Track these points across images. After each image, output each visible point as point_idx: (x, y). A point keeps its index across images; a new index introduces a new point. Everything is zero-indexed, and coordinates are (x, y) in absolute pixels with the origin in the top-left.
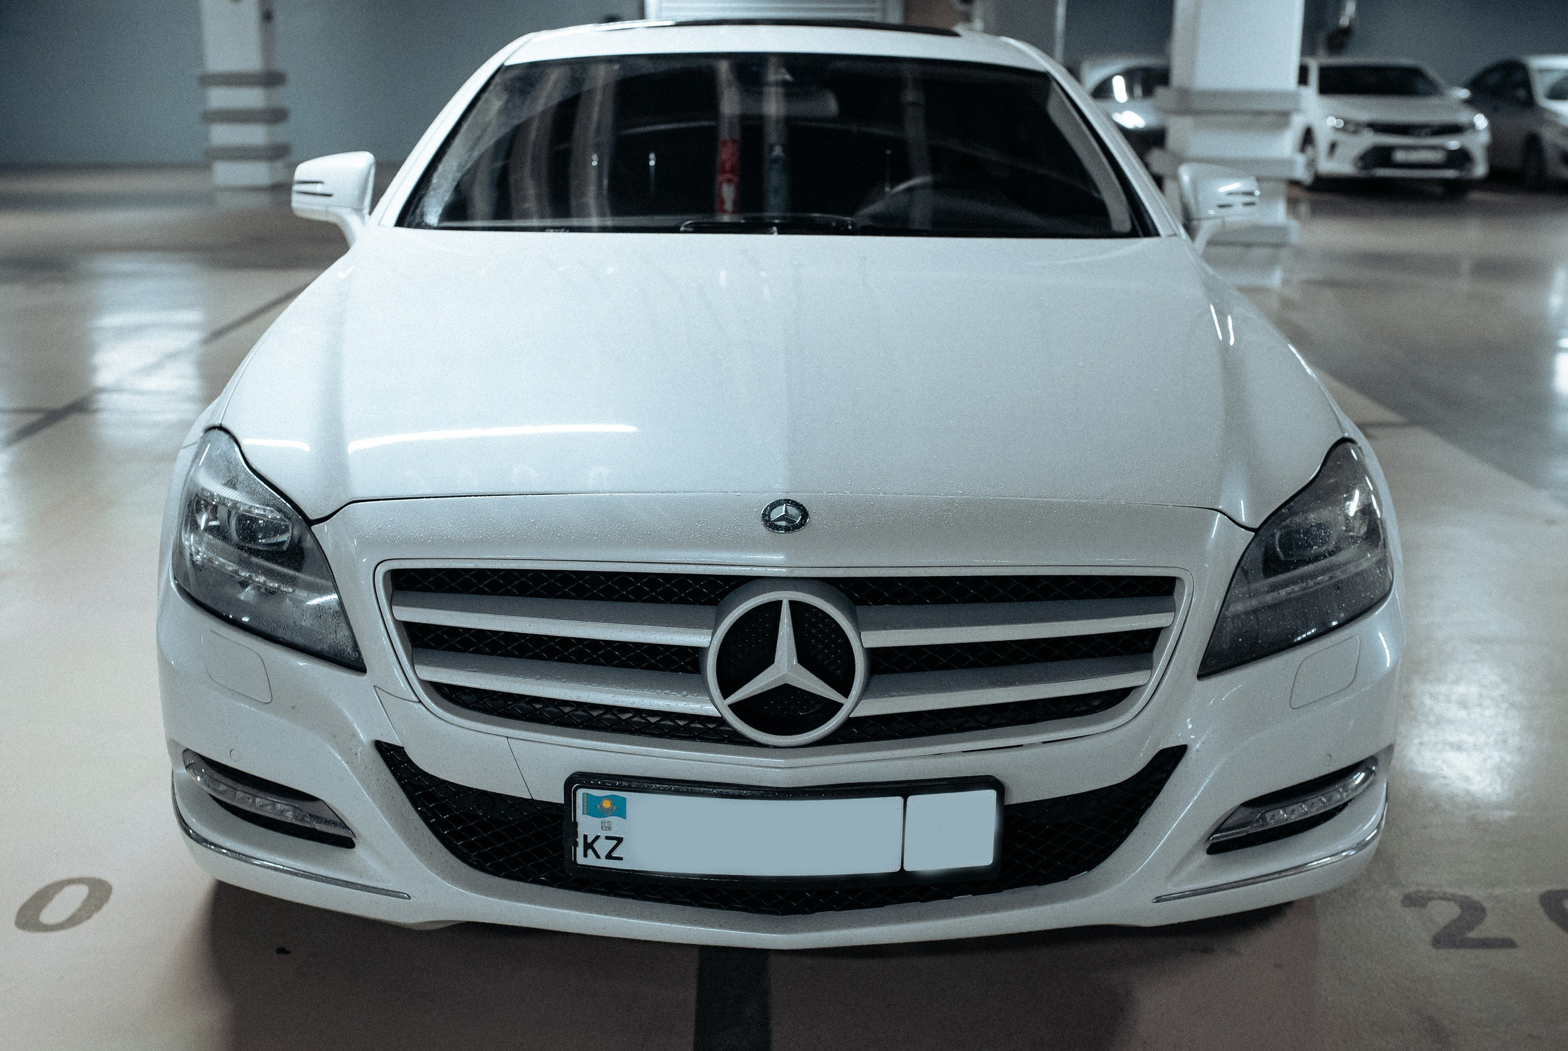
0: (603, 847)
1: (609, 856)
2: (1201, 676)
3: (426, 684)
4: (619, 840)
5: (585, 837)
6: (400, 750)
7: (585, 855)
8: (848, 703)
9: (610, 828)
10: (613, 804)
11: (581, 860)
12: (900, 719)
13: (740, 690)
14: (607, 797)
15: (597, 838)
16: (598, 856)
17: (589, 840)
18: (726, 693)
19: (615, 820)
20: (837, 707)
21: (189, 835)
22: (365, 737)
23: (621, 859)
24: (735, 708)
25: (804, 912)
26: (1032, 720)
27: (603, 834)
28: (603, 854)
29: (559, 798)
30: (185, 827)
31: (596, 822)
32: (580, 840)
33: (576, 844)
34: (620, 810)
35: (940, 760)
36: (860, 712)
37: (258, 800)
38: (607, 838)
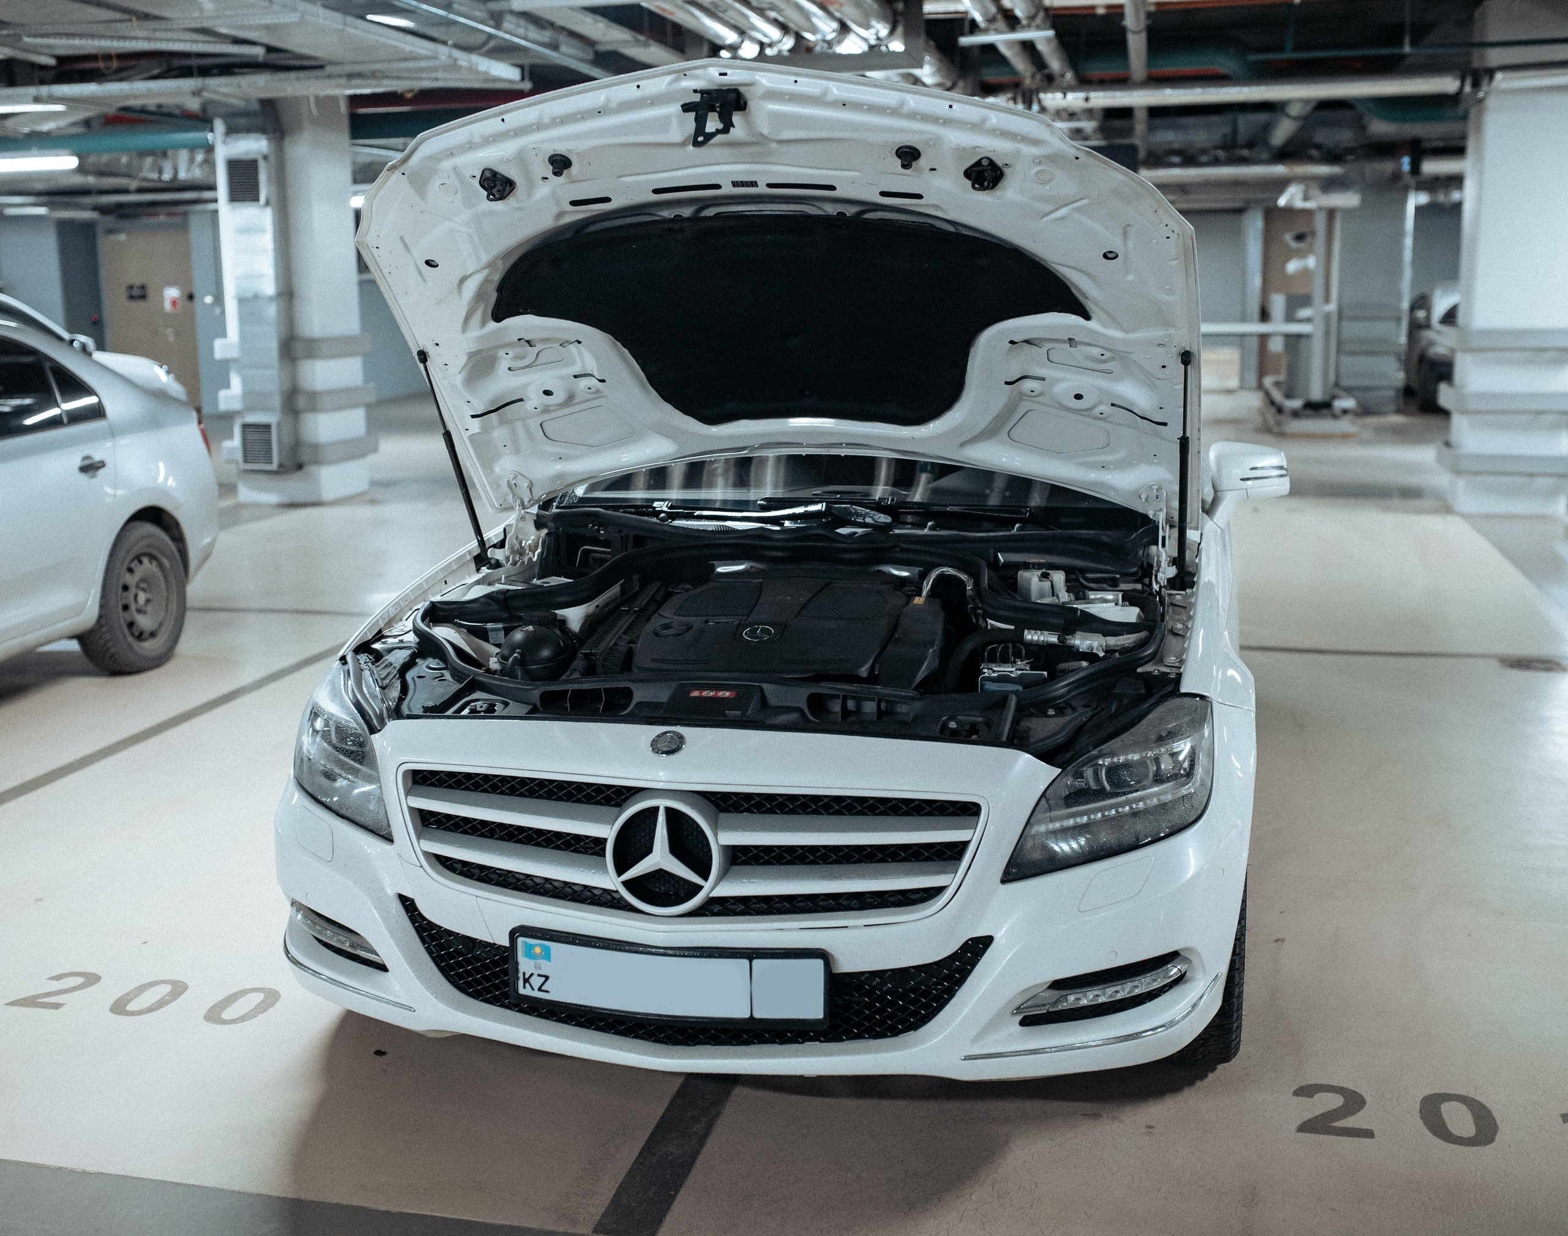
0: (536, 982)
1: (540, 989)
2: (1004, 881)
3: (427, 854)
4: (547, 978)
5: (524, 973)
6: (412, 901)
7: (524, 987)
8: (707, 885)
9: (540, 968)
10: (542, 951)
11: (522, 991)
12: (754, 901)
13: (629, 871)
14: (537, 945)
15: (532, 975)
16: (533, 989)
17: (527, 977)
18: (620, 871)
19: (544, 963)
20: (699, 888)
21: (289, 958)
22: (391, 892)
23: (547, 992)
24: (626, 884)
25: (688, 1045)
26: (862, 908)
27: (536, 972)
28: (536, 987)
29: (505, 942)
30: (287, 952)
31: (531, 963)
32: (521, 975)
33: (518, 978)
34: (547, 955)
35: (780, 933)
36: (715, 893)
37: (328, 932)
38: (539, 975)
